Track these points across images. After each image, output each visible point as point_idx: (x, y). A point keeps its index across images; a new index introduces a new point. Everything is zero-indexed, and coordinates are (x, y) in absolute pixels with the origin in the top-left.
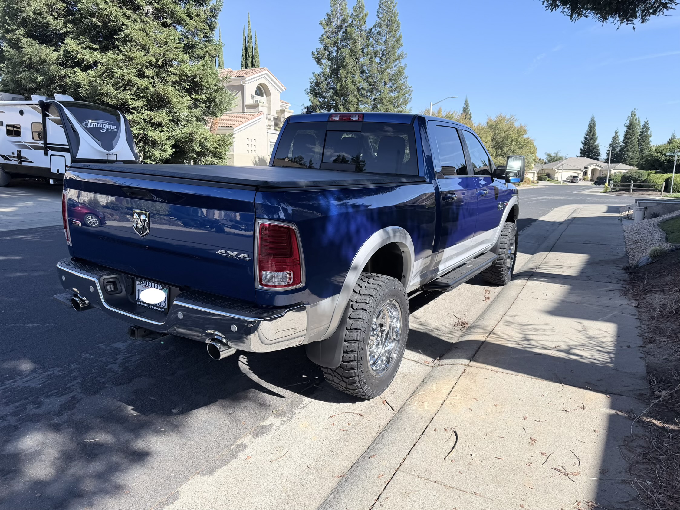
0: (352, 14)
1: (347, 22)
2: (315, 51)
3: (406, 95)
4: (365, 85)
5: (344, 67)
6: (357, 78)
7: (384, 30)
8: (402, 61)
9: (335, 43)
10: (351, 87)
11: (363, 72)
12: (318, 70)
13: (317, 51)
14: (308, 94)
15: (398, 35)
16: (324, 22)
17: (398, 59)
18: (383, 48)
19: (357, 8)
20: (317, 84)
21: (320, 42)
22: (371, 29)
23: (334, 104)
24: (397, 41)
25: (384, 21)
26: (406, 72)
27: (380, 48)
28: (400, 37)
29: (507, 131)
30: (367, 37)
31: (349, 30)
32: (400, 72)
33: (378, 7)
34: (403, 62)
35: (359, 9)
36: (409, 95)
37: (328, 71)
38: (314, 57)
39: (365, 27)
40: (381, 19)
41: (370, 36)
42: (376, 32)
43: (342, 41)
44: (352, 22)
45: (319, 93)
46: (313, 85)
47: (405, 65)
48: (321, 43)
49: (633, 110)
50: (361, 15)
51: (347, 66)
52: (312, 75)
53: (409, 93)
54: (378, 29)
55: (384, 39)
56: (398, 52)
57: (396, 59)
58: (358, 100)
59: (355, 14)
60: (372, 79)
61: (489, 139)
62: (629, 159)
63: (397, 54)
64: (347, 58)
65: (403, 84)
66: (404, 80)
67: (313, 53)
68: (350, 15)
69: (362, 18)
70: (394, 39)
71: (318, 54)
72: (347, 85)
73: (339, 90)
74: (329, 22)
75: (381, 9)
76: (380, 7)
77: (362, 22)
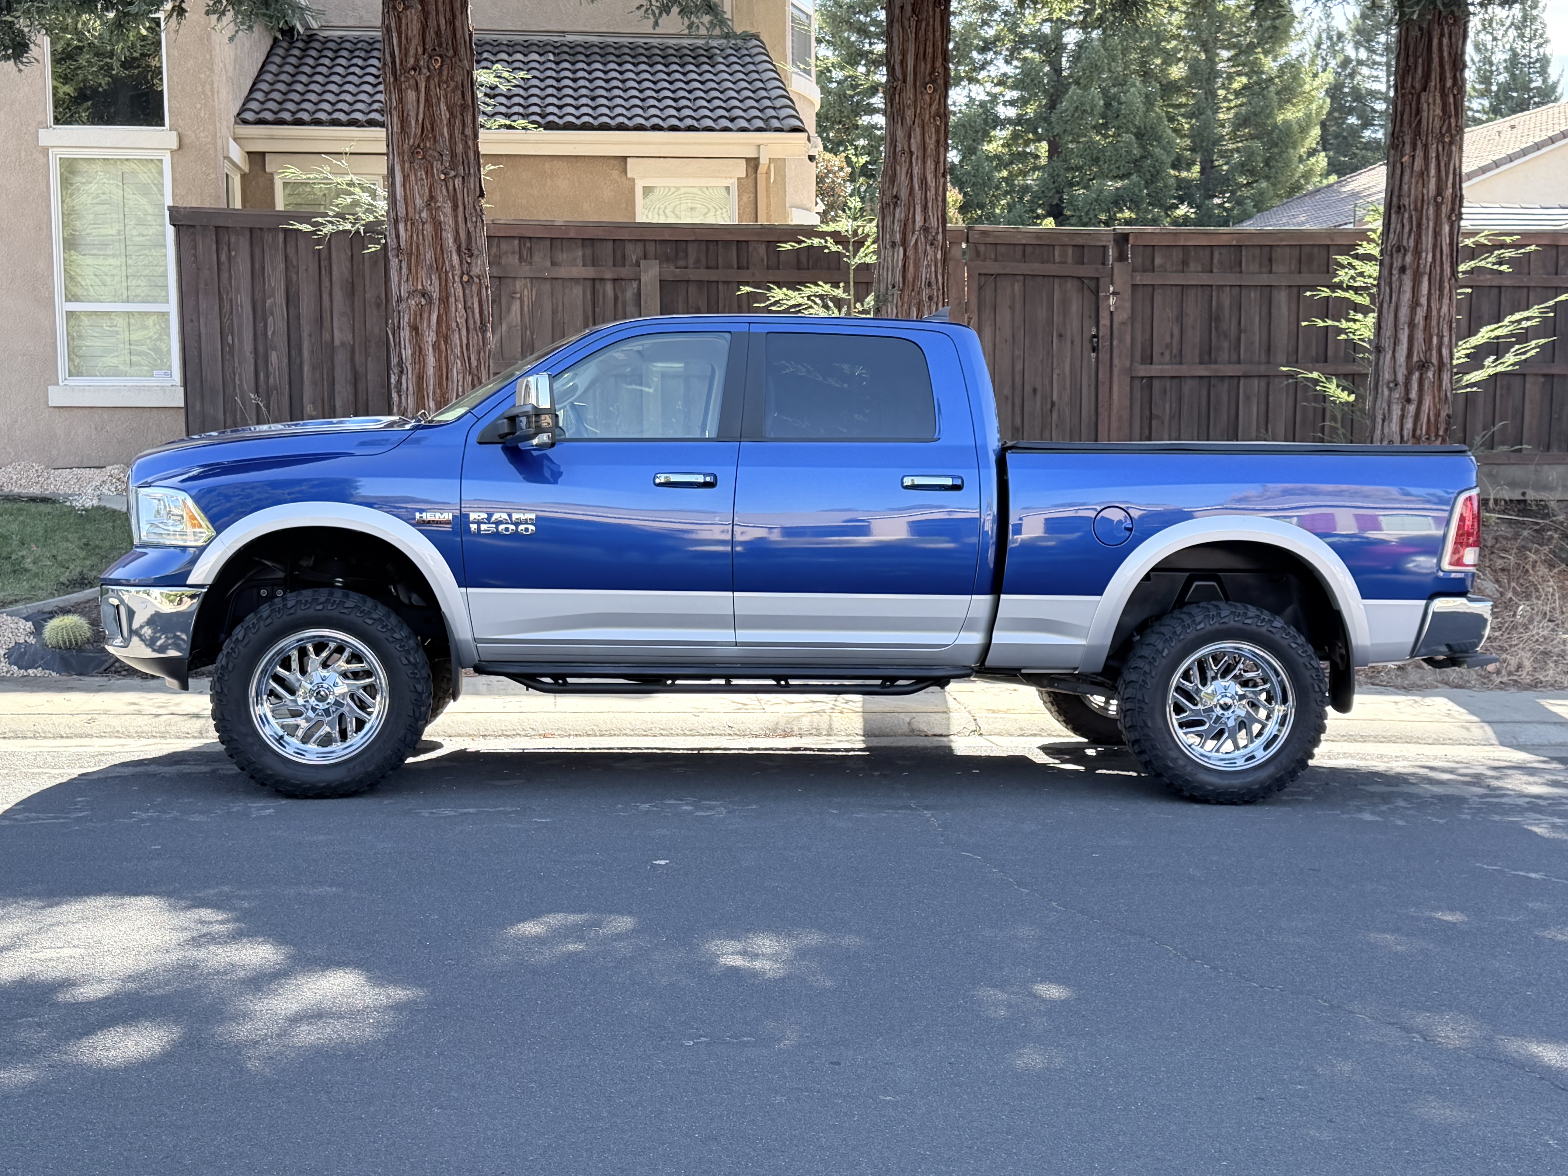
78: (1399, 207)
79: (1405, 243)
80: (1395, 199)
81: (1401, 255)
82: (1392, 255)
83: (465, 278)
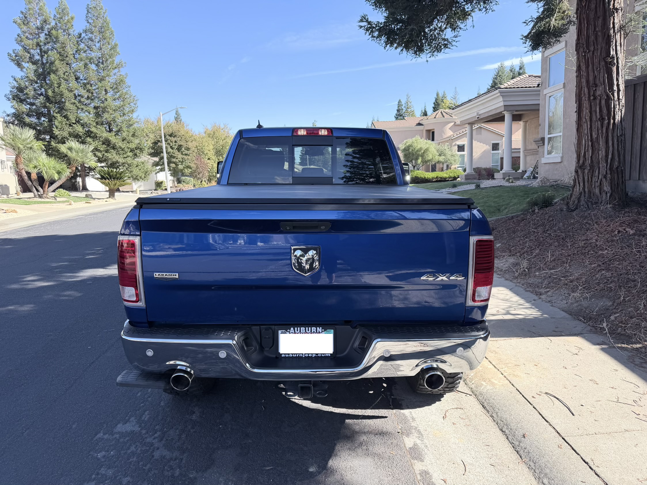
0: (55, 16)
1: (49, 24)
2: (11, 52)
3: (132, 104)
4: (83, 92)
5: (55, 72)
6: (73, 84)
7: (97, 37)
8: (121, 69)
9: (38, 45)
10: (66, 93)
11: (77, 79)
12: (19, 74)
13: (14, 53)
14: (9, 100)
15: (113, 43)
16: (19, 21)
17: (117, 67)
18: (99, 54)
19: (60, 11)
20: (20, 89)
21: (17, 43)
22: (80, 34)
23: (46, 112)
24: (113, 48)
25: (95, 27)
26: (128, 81)
27: (95, 54)
28: (116, 45)
29: (225, 139)
30: (78, 42)
31: (54, 32)
32: (122, 81)
33: (86, 12)
34: (123, 71)
35: (62, 12)
36: (135, 104)
37: (32, 76)
38: (12, 60)
39: (74, 31)
40: (91, 24)
41: (81, 41)
42: (86, 37)
43: (45, 44)
44: (56, 24)
45: (25, 100)
46: (15, 91)
47: (126, 74)
48: (19, 44)
49: (314, 121)
50: (67, 18)
51: (57, 70)
52: (13, 79)
53: (135, 102)
54: (90, 35)
55: (98, 45)
56: (117, 60)
57: (116, 68)
58: (78, 108)
59: (58, 16)
60: (91, 86)
61: (211, 147)
62: (316, 162)
63: (115, 62)
64: (57, 62)
65: (126, 93)
66: (127, 89)
67: (9, 55)
68: (52, 17)
69: (68, 21)
70: (109, 47)
71: (16, 56)
72: (61, 92)
73: (52, 97)
74: (25, 21)
75: (90, 14)
76: (88, 11)
77: (69, 25)
83: (592, 98)
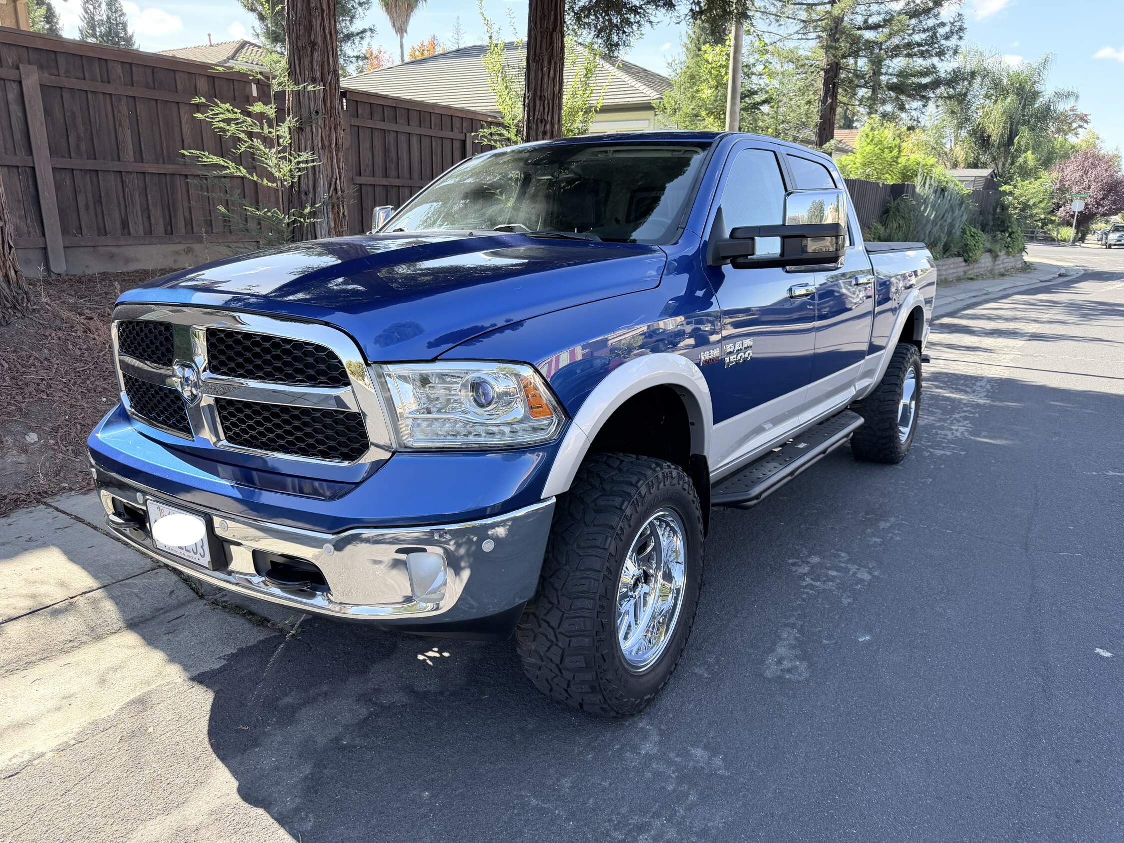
78: (541, 97)
79: (546, 118)
80: (539, 92)
81: (543, 124)
82: (537, 125)
